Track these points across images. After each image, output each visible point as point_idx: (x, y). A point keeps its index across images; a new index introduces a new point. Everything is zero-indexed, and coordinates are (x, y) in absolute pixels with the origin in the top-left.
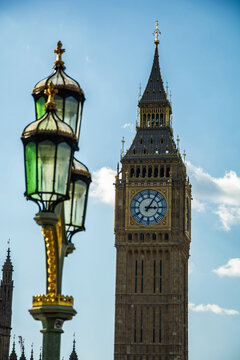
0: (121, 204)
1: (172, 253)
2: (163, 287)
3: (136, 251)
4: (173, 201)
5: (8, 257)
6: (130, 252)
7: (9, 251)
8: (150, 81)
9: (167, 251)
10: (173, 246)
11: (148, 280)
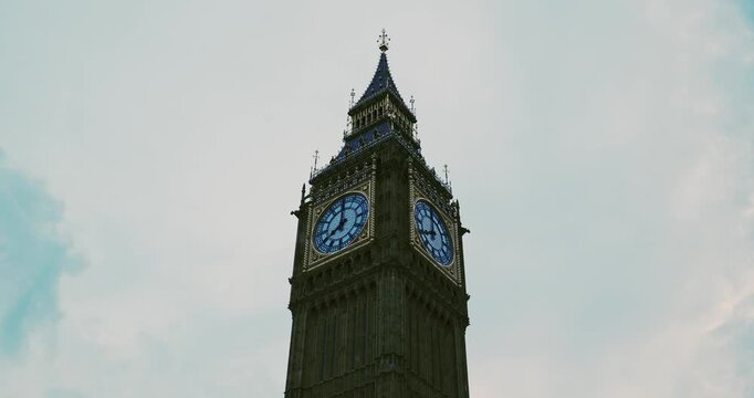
1: (380, 283)
10: (381, 269)
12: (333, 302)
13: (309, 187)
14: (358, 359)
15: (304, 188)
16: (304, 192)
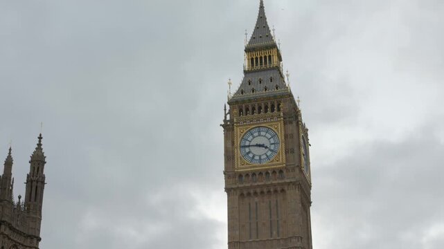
0: (230, 146)
1: (288, 192)
2: (281, 230)
3: (249, 194)
4: (286, 136)
5: (40, 145)
6: (242, 195)
7: (40, 138)
8: (257, 28)
9: (283, 191)
10: (289, 184)
11: (264, 224)
12: (255, 193)
13: (228, 107)
14: (275, 233)
15: (225, 107)
16: (225, 110)
